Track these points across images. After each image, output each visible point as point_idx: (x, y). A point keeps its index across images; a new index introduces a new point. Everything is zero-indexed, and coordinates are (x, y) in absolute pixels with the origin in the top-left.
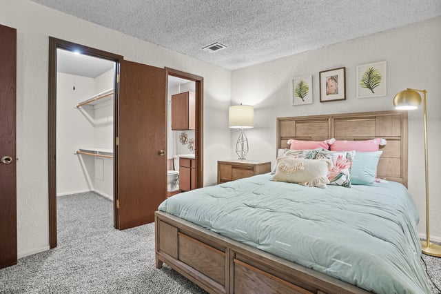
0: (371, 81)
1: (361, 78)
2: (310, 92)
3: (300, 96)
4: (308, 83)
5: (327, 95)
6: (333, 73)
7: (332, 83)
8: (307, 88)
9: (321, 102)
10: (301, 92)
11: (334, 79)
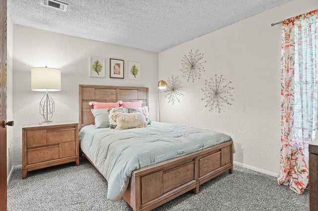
0: (134, 72)
1: (131, 68)
2: (103, 69)
3: (96, 71)
4: (102, 63)
5: (114, 74)
6: (118, 62)
7: (117, 67)
8: (101, 67)
9: (110, 77)
10: (97, 68)
11: (118, 65)
